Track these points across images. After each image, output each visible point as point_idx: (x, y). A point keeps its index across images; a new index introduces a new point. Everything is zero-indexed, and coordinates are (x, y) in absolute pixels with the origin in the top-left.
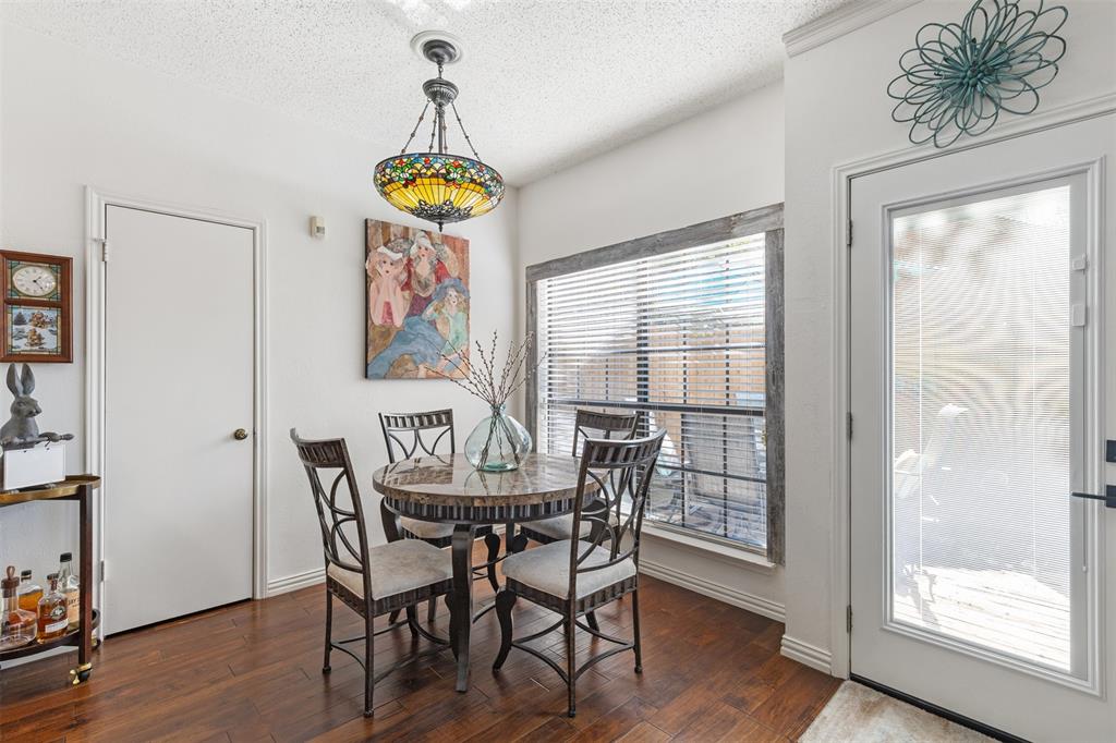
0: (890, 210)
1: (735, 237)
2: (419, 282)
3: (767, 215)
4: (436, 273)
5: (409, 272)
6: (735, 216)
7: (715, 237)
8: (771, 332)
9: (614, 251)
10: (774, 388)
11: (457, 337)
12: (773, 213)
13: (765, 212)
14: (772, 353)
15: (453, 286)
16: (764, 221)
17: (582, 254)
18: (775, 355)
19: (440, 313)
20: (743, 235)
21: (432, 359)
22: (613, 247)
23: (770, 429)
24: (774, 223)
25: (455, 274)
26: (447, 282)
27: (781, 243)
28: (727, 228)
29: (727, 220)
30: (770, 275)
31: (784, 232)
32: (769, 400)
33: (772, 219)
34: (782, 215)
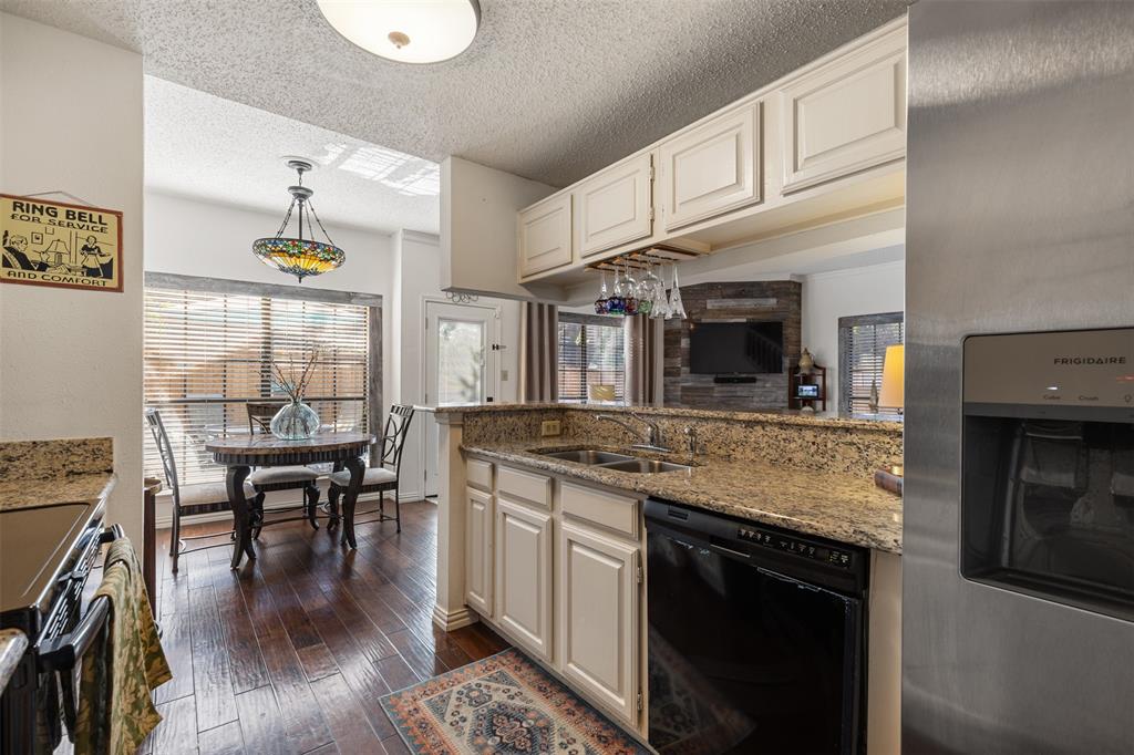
1: (352, 304)
3: (371, 298)
10: (374, 385)
12: (374, 298)
13: (370, 296)
14: (373, 368)
16: (369, 300)
23: (372, 405)
24: (374, 304)
27: (378, 314)
28: (348, 297)
29: (348, 293)
30: (372, 328)
31: (381, 310)
32: (371, 391)
33: (373, 301)
34: (379, 301)
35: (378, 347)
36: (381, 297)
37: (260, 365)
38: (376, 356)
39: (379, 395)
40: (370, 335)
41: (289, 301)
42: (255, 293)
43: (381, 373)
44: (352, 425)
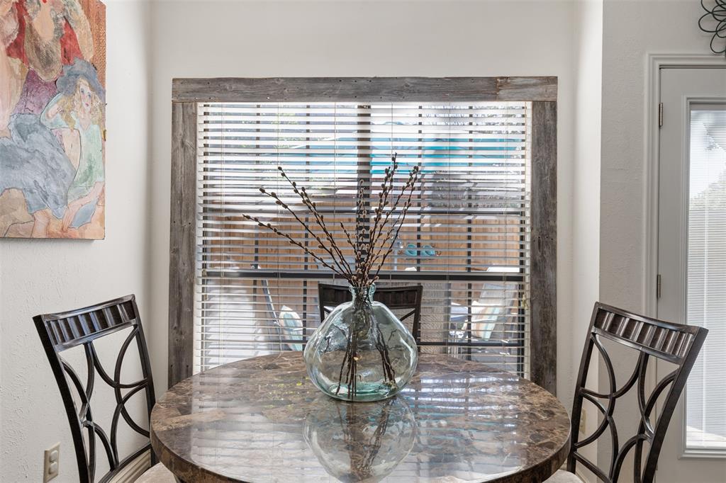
0: (691, 103)
1: (500, 99)
2: (38, 49)
3: (535, 85)
4: (63, 43)
5: (21, 22)
6: (502, 78)
7: (479, 96)
8: (537, 200)
9: (341, 86)
10: (540, 253)
11: (90, 168)
12: (542, 84)
13: (534, 81)
14: (538, 220)
15: (86, 76)
16: (532, 90)
17: (286, 79)
18: (541, 222)
19: (68, 119)
20: (509, 99)
21: (56, 202)
22: (339, 80)
23: (536, 293)
24: (541, 95)
25: (89, 55)
26: (78, 66)
27: (548, 115)
28: (491, 88)
29: (492, 80)
30: (537, 144)
31: (554, 105)
32: (534, 265)
33: (541, 89)
34: (551, 87)
35: (547, 178)
36: (553, 80)
37: (354, 217)
38: (544, 198)
39: (549, 273)
40: (534, 156)
41: (397, 106)
42: (344, 96)
43: (553, 230)
44: (497, 311)
